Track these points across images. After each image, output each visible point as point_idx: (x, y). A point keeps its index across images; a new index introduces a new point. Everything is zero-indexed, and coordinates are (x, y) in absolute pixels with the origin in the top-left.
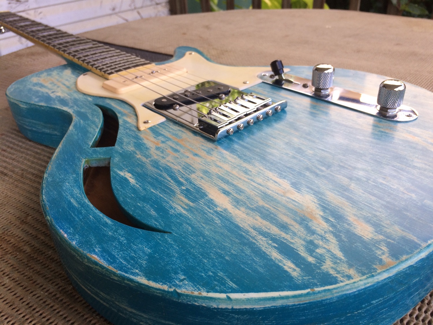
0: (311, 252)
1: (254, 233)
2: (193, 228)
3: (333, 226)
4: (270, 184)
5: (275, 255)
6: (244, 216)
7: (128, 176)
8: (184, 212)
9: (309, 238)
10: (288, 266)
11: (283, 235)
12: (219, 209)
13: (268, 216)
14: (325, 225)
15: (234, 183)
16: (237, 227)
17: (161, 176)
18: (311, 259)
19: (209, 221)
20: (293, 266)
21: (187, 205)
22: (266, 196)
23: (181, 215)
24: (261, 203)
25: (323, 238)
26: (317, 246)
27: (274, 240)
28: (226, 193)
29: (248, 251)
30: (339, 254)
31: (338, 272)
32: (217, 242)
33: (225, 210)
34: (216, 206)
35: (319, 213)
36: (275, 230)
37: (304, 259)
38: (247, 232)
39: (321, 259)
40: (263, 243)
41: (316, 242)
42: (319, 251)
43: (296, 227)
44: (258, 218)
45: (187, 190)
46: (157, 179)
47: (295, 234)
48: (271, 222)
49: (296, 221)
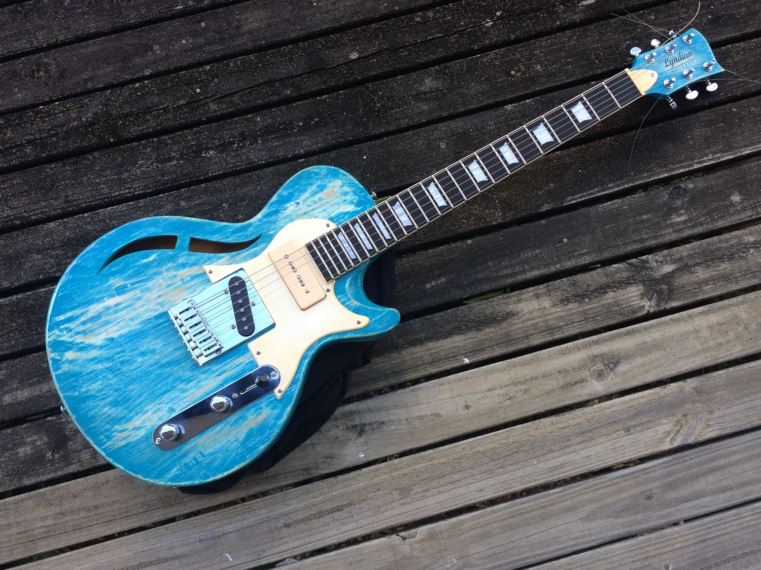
0: (66, 329)
1: (84, 310)
2: (97, 285)
3: (77, 344)
4: (116, 328)
5: (69, 314)
6: (97, 309)
7: (151, 259)
8: (109, 283)
9: (73, 331)
10: (62, 317)
11: (79, 322)
12: (106, 299)
13: (93, 319)
14: (79, 341)
15: (124, 311)
16: (91, 304)
17: (145, 275)
18: (62, 327)
19: (99, 293)
20: (61, 319)
21: (114, 285)
22: (107, 323)
23: (108, 281)
24: (103, 319)
25: (72, 337)
26: (68, 332)
27: (77, 317)
28: (117, 305)
29: (74, 305)
30: (61, 339)
31: (53, 334)
32: (84, 294)
33: (104, 302)
34: (109, 298)
35: (87, 342)
36: (83, 319)
37: (63, 324)
38: (86, 307)
39: (61, 330)
40: (77, 312)
41: (70, 333)
42: (65, 332)
43: (81, 328)
44: (93, 314)
45: (126, 287)
46: (142, 273)
47: (78, 326)
48: (88, 319)
49: (86, 330)
